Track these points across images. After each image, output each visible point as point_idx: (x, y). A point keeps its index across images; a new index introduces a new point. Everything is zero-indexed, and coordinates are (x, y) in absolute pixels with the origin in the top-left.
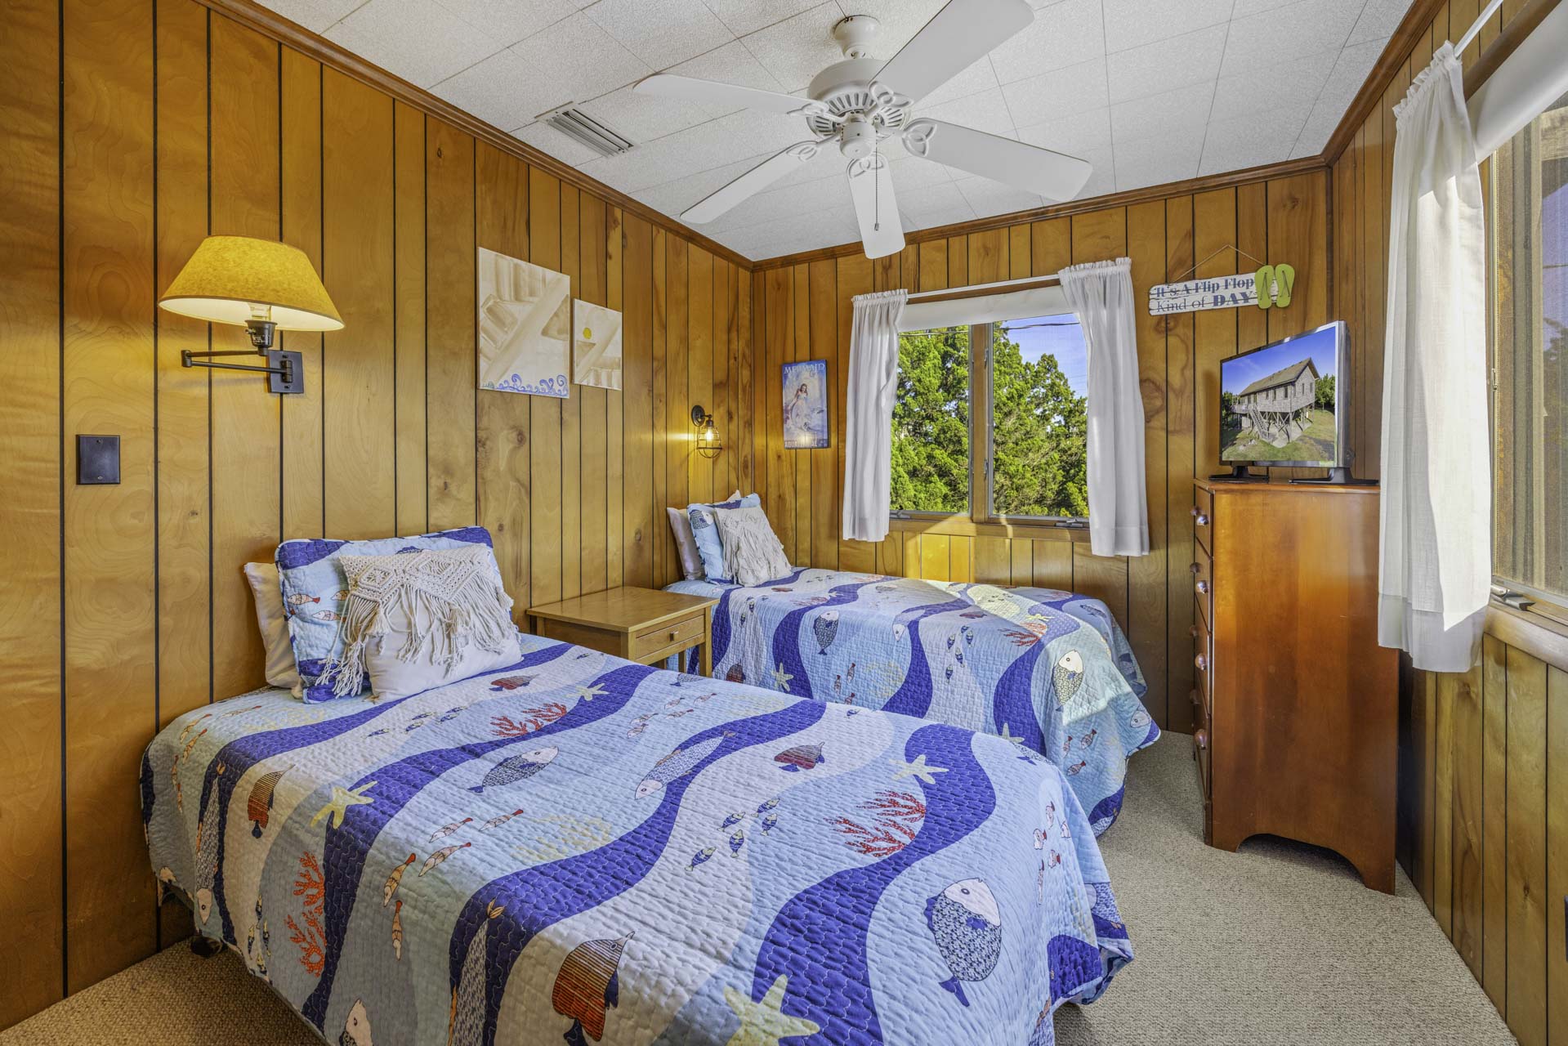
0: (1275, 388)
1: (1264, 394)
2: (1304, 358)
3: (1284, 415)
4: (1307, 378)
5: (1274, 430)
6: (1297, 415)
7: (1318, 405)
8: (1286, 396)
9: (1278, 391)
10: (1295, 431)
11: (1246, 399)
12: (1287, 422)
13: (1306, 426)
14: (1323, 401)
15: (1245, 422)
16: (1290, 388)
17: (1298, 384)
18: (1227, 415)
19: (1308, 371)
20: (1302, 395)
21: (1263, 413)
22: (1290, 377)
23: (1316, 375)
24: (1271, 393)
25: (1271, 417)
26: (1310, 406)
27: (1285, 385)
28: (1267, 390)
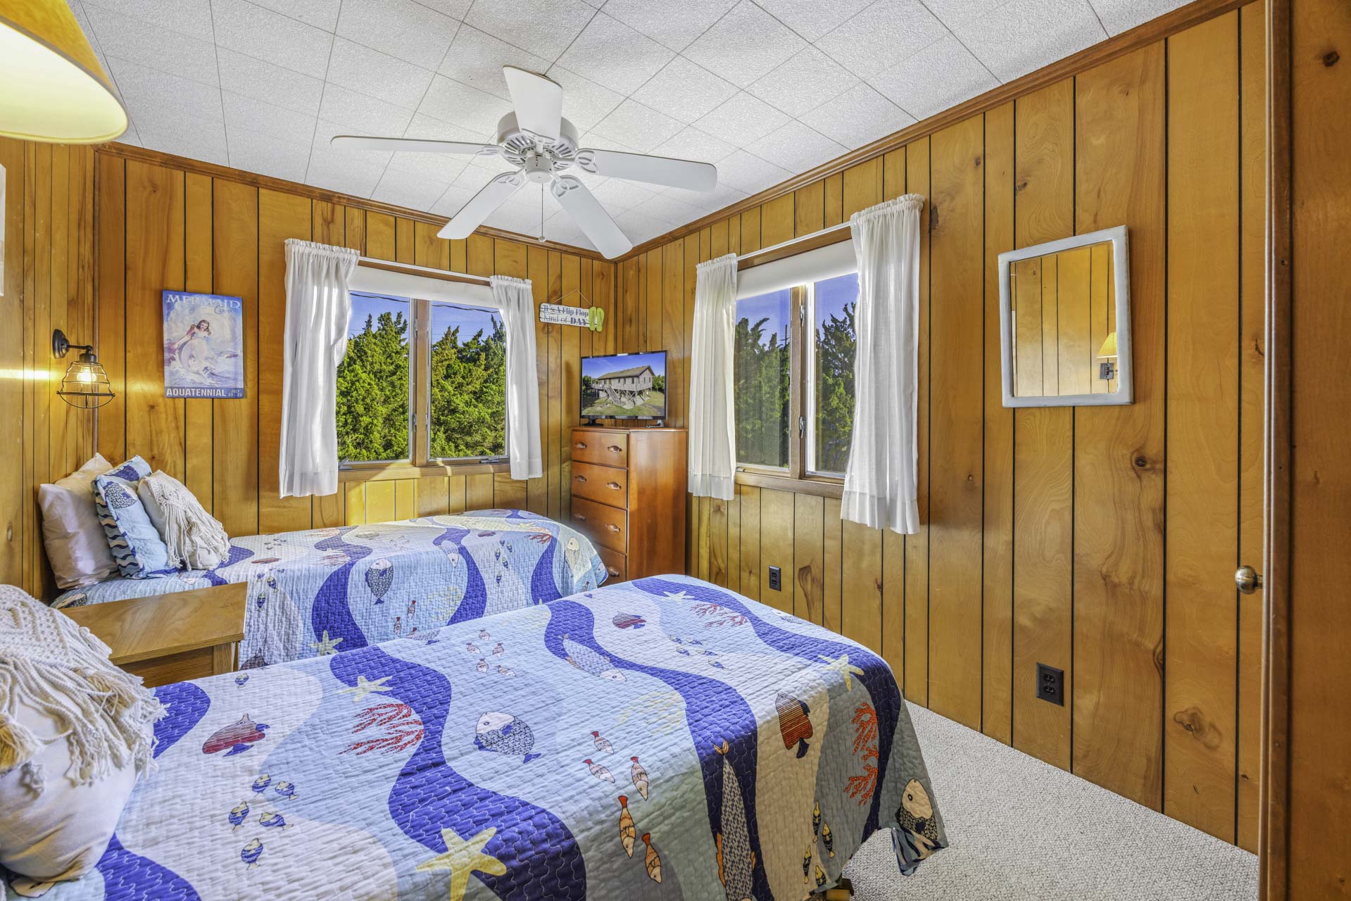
0: (625, 378)
1: (617, 380)
2: (646, 365)
3: (631, 392)
4: (647, 375)
5: (623, 399)
6: (640, 393)
7: (654, 389)
8: (633, 382)
9: (627, 380)
10: (639, 400)
11: (603, 381)
12: (634, 396)
13: (647, 399)
14: (657, 387)
15: (602, 394)
16: (635, 379)
17: (641, 378)
18: (587, 389)
19: (648, 371)
20: (645, 383)
21: (616, 390)
22: (637, 373)
23: (653, 374)
24: (622, 380)
25: (623, 393)
26: (649, 389)
27: (633, 377)
28: (619, 378)
